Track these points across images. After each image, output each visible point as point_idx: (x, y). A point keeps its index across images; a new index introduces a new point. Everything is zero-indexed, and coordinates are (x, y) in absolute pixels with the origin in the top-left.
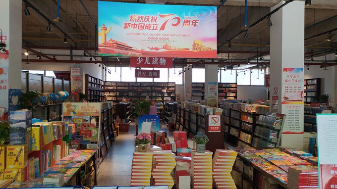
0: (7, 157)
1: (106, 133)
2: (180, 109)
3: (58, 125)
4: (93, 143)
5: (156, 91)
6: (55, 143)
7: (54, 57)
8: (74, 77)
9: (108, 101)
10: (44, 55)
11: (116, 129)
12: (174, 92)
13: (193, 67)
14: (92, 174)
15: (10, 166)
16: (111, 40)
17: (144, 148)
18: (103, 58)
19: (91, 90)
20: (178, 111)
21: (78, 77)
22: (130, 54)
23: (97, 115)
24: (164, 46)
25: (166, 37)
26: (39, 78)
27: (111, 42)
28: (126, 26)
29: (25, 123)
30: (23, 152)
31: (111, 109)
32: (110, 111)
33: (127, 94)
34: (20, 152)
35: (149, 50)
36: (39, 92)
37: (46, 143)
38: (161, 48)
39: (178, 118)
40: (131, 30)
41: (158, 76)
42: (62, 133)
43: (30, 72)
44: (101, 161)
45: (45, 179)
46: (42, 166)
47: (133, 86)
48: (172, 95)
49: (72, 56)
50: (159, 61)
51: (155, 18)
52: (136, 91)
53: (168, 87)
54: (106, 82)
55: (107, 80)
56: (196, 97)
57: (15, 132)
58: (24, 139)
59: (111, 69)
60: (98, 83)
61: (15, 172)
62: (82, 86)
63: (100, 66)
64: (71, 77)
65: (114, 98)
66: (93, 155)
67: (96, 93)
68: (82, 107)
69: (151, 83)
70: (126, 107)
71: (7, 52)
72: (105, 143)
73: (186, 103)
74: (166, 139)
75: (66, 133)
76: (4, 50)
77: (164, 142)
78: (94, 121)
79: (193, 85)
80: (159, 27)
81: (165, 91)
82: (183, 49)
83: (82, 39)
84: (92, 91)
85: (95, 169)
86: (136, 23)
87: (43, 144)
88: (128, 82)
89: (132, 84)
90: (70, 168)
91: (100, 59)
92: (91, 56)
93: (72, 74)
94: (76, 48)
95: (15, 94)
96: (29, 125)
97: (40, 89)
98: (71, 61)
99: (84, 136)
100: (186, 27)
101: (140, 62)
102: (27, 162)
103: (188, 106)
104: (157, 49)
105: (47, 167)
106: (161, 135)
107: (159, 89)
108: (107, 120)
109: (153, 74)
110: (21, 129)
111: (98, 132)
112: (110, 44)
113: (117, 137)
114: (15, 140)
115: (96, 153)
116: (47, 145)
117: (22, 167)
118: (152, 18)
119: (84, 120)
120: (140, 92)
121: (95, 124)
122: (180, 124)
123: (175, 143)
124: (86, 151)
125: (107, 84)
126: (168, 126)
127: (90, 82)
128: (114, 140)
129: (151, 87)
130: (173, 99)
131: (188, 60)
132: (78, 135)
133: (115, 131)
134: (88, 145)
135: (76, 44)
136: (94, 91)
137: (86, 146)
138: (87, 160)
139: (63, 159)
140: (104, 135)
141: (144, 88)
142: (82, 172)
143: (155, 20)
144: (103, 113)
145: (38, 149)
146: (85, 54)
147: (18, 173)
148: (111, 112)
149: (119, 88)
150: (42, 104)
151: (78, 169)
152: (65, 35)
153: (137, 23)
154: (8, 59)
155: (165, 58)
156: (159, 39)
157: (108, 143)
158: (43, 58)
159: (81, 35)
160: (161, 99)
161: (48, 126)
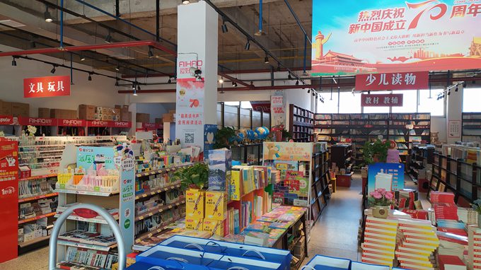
0: (206, 204)
1: (319, 187)
2: (441, 157)
3: (260, 170)
4: (301, 198)
5: (394, 128)
6: (256, 193)
7: (252, 83)
8: (275, 109)
9: (319, 141)
10: (241, 82)
11: (332, 182)
12: (428, 128)
13: (465, 86)
14: (301, 241)
15: (209, 216)
16: (330, 52)
17: (382, 212)
18: (313, 80)
19: (296, 126)
20: (437, 160)
21: (281, 109)
22: (357, 70)
23: (307, 160)
24: (415, 54)
25: (420, 38)
26: (236, 110)
27: (329, 55)
28: (353, 29)
29: (224, 165)
30: (222, 200)
31: (325, 153)
32: (323, 155)
33: (346, 132)
34: (219, 200)
35: (389, 62)
36: (236, 128)
37: (247, 192)
38: (411, 58)
39: (437, 171)
40: (360, 33)
41: (400, 103)
42: (264, 182)
43: (226, 103)
44: (311, 224)
45: (246, 237)
46: (241, 220)
47: (356, 120)
48: (423, 134)
49: (272, 80)
50: (403, 79)
51: (401, 11)
52: (362, 128)
53: (417, 121)
54: (316, 114)
55: (318, 112)
56: (470, 138)
57: (213, 176)
58: (223, 185)
59: (325, 95)
60: (306, 116)
61: (214, 224)
62: (285, 121)
63: (309, 92)
64: (272, 109)
65: (328, 137)
66: (302, 214)
67: (304, 130)
68: (287, 149)
69: (387, 114)
70: (347, 152)
71: (202, 80)
72: (317, 201)
73: (452, 147)
74: (416, 203)
75: (269, 182)
76: (200, 78)
77: (414, 208)
78: (302, 168)
79: (465, 117)
80: (407, 25)
81: (411, 127)
82: (451, 55)
83: (286, 56)
84: (298, 128)
85: (305, 235)
86: (369, 22)
87: (243, 194)
88: (349, 115)
89: (355, 117)
90: (275, 228)
91: (308, 82)
92: (297, 79)
93: (272, 104)
94: (279, 70)
95: (210, 131)
96: (229, 168)
97: (236, 124)
98: (273, 87)
99: (290, 188)
100: (459, 17)
101: (371, 82)
102: (226, 213)
103: (456, 151)
104: (403, 59)
105: (248, 223)
106: (408, 196)
107: (400, 124)
108: (320, 168)
109: (390, 101)
110: (220, 172)
111: (308, 183)
112: (328, 58)
113: (333, 194)
114: (213, 185)
115: (305, 213)
116: (247, 195)
117: (222, 218)
118: (396, 11)
119: (290, 166)
120: (368, 128)
121: (304, 173)
122: (440, 181)
123: (433, 210)
124: (293, 208)
125: (318, 117)
126: (416, 183)
127: (295, 115)
128: (328, 198)
129: (387, 121)
130: (427, 139)
131: (455, 75)
132: (282, 185)
133: (331, 185)
134: (295, 201)
135: (279, 63)
136: (300, 126)
137: (292, 202)
138: (296, 220)
139: (265, 215)
140: (315, 189)
141: (374, 123)
142: (289, 235)
143: (400, 14)
144: (314, 157)
145: (238, 199)
146: (289, 76)
147: (217, 225)
148: (325, 157)
149: (336, 123)
150: (239, 143)
151: (284, 230)
152: (267, 53)
153: (371, 22)
154: (203, 89)
155: (414, 74)
156: (406, 44)
157: (321, 200)
158: (239, 85)
159: (285, 51)
160: (403, 140)
161: (249, 171)
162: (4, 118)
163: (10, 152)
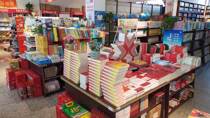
8: (168, 4)
15: (41, 46)
19: (183, 13)
23: (135, 28)
60: (195, 7)
68: (127, 22)
93: (167, 1)
95: (99, 14)
114: (44, 33)
119: (128, 31)
127: (182, 7)
162: (51, 11)
163: (20, 21)
